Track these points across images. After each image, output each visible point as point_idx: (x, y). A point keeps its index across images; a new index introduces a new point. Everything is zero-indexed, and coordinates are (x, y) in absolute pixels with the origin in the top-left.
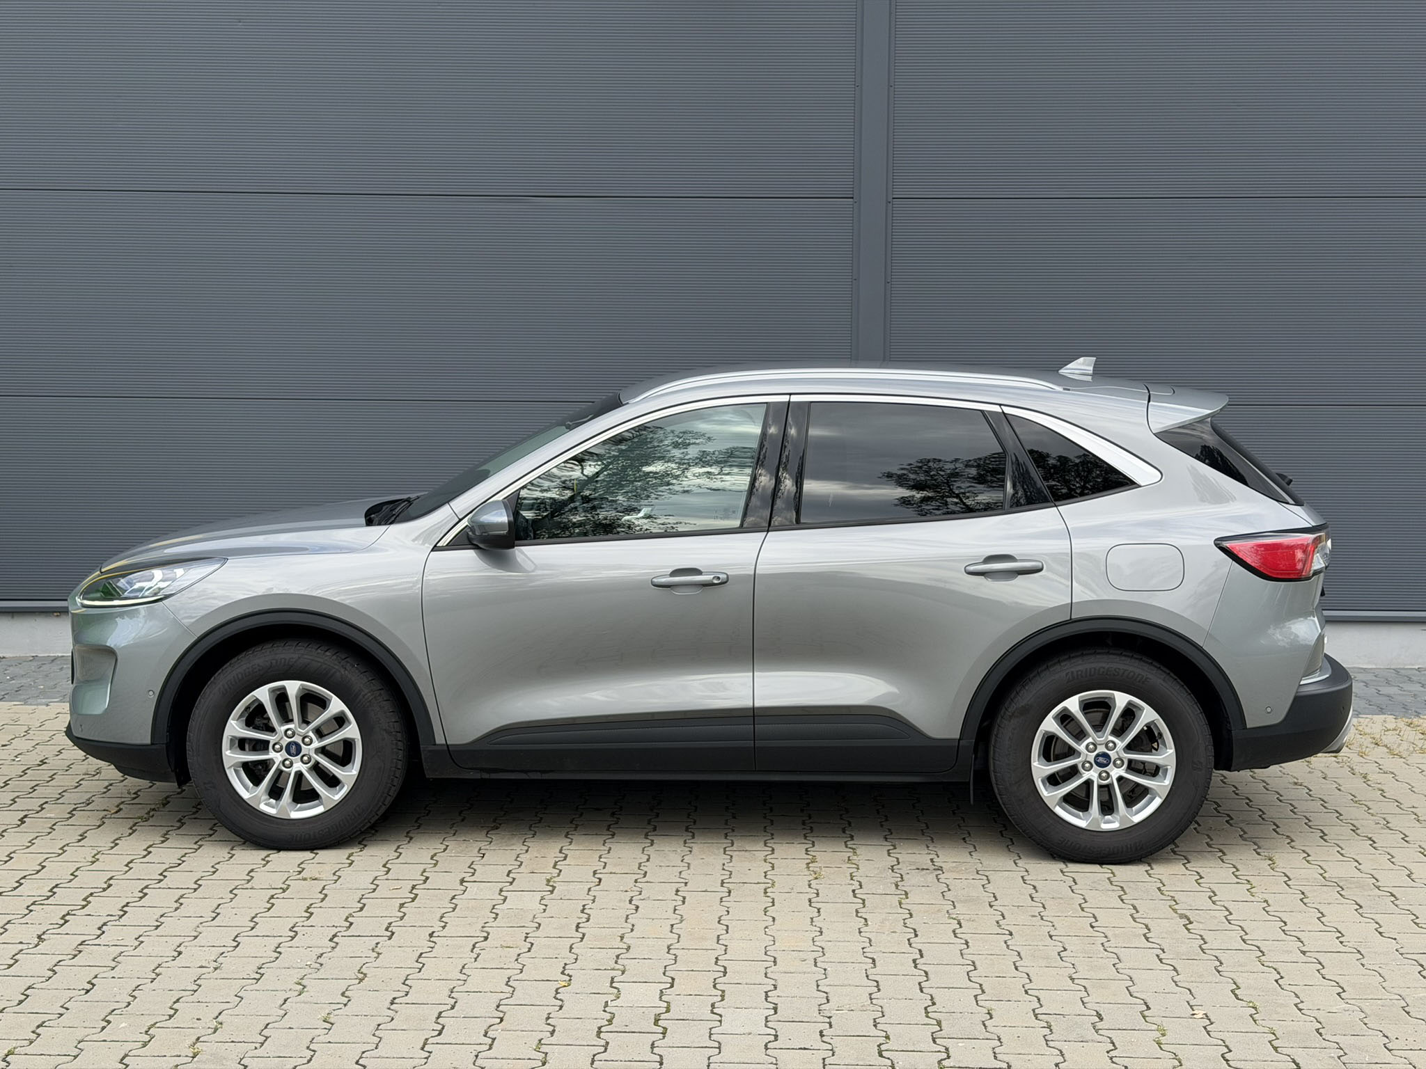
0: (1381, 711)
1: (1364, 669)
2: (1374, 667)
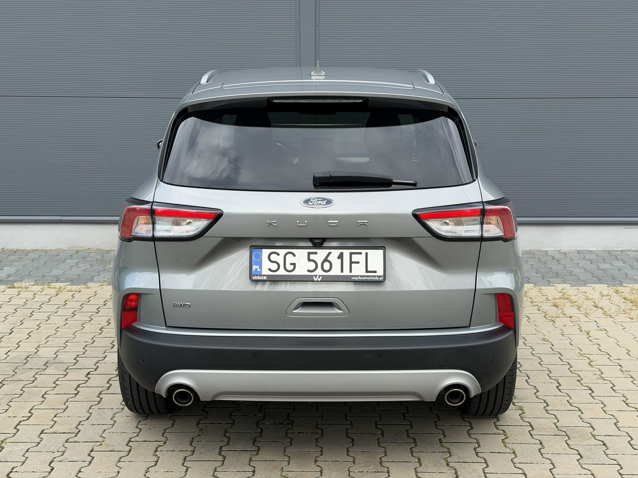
0: (600, 281)
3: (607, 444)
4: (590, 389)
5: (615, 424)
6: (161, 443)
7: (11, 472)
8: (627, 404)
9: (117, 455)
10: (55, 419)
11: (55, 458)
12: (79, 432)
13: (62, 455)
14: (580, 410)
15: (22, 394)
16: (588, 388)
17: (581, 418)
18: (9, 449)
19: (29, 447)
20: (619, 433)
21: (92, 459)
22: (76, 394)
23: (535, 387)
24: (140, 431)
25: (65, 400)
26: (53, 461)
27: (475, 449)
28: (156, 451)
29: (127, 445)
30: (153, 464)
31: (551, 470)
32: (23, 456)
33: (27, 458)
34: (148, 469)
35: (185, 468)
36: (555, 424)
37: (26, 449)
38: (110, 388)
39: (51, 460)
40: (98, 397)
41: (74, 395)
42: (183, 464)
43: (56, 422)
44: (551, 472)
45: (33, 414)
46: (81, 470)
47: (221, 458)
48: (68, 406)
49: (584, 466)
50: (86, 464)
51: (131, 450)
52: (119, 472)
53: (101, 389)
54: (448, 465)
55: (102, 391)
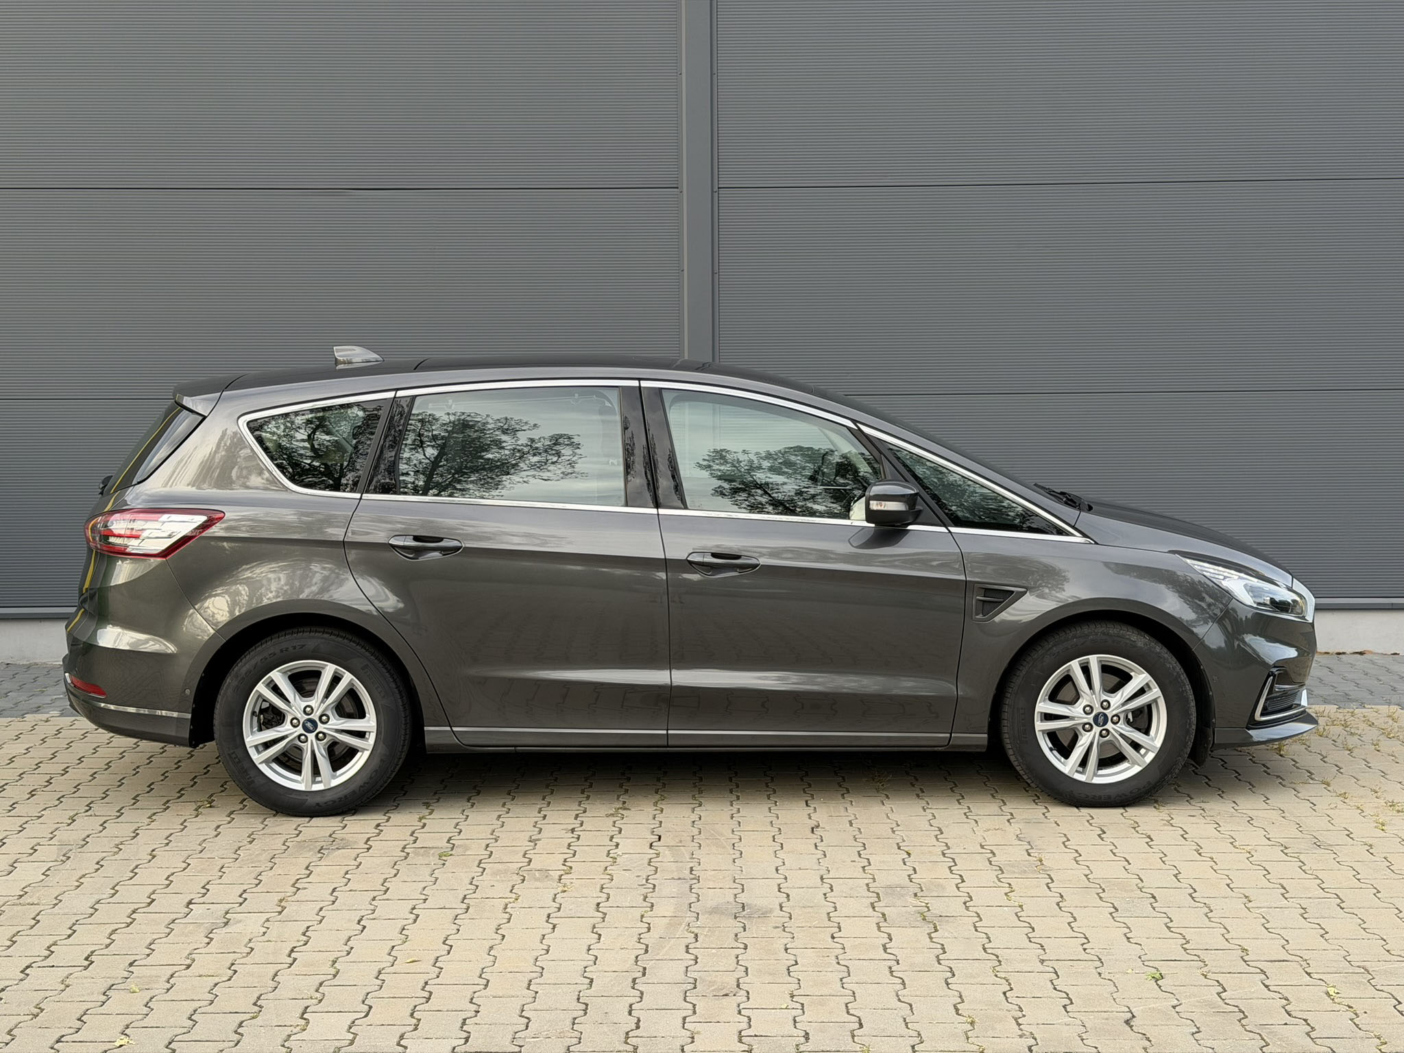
3: (1157, 898)
4: (1149, 837)
5: (1176, 876)
6: (511, 900)
7: (307, 931)
8: (1200, 854)
9: (450, 914)
10: (347, 876)
11: (363, 917)
12: (388, 889)
13: (373, 913)
14: (1127, 861)
15: (286, 850)
16: (1145, 836)
17: (1126, 870)
18: (295, 908)
19: (322, 906)
20: (1179, 885)
21: (417, 917)
22: (368, 849)
23: (1065, 835)
24: (477, 888)
25: (355, 855)
26: (361, 919)
27: (965, 903)
28: (506, 908)
29: (462, 902)
30: (506, 921)
31: (1072, 924)
32: (317, 915)
33: (324, 917)
34: (499, 926)
35: (551, 926)
36: (1086, 876)
37: (318, 908)
38: (418, 841)
39: (358, 919)
40: (402, 851)
41: (366, 850)
42: (547, 922)
43: (349, 880)
44: (1070, 926)
45: (312, 871)
46: (406, 928)
47: (601, 915)
48: (361, 863)
49: (1118, 919)
50: (411, 921)
51: (468, 907)
52: (459, 930)
53: (405, 843)
54: (924, 919)
55: (406, 845)
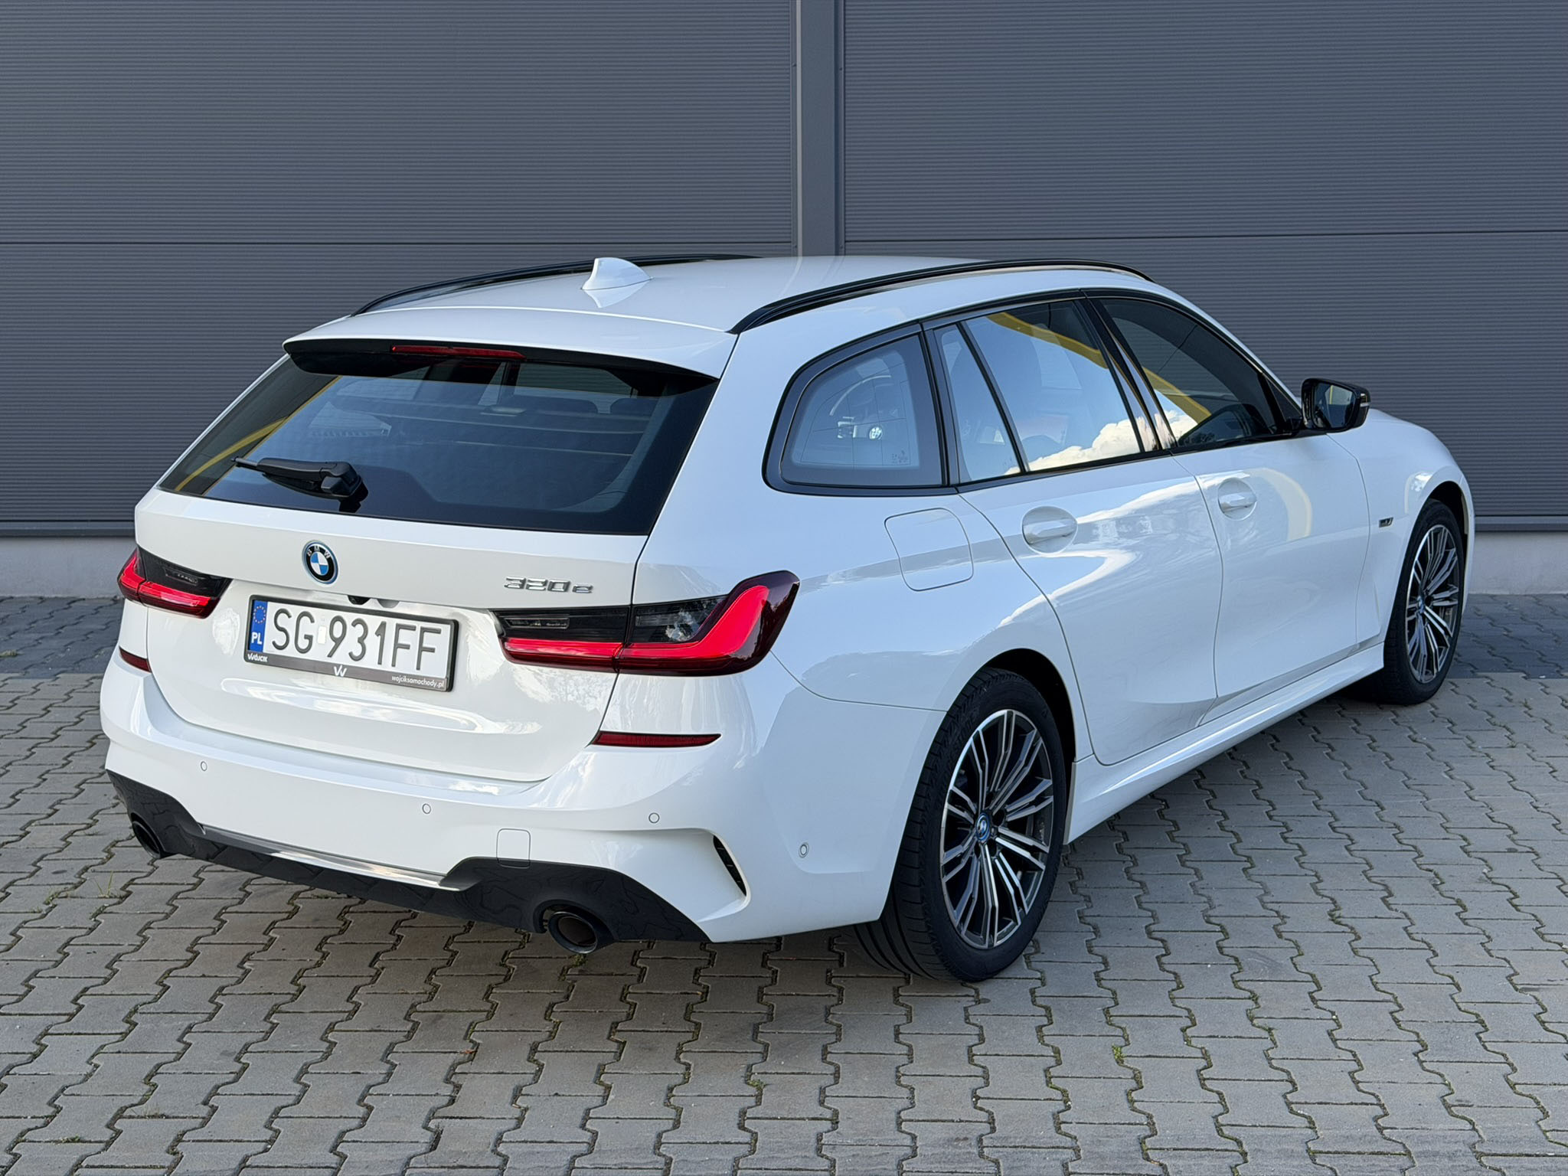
0: (1508, 666)
1: (1492, 596)
2: (1507, 593)
54: (1120, 1062)
